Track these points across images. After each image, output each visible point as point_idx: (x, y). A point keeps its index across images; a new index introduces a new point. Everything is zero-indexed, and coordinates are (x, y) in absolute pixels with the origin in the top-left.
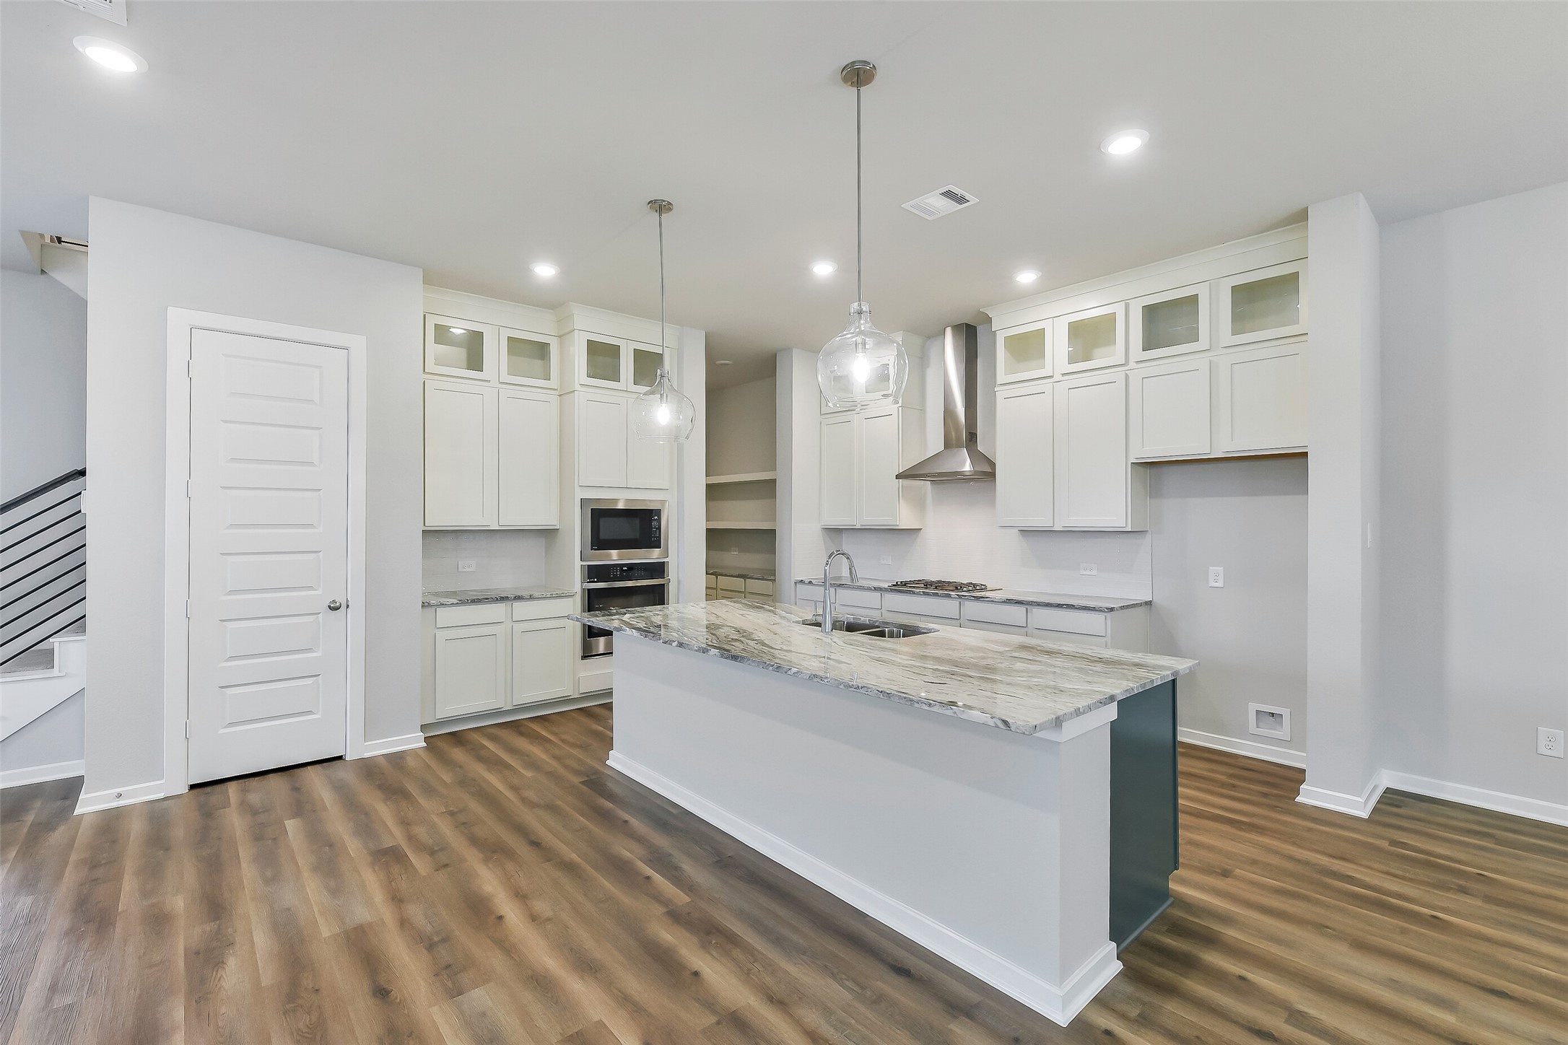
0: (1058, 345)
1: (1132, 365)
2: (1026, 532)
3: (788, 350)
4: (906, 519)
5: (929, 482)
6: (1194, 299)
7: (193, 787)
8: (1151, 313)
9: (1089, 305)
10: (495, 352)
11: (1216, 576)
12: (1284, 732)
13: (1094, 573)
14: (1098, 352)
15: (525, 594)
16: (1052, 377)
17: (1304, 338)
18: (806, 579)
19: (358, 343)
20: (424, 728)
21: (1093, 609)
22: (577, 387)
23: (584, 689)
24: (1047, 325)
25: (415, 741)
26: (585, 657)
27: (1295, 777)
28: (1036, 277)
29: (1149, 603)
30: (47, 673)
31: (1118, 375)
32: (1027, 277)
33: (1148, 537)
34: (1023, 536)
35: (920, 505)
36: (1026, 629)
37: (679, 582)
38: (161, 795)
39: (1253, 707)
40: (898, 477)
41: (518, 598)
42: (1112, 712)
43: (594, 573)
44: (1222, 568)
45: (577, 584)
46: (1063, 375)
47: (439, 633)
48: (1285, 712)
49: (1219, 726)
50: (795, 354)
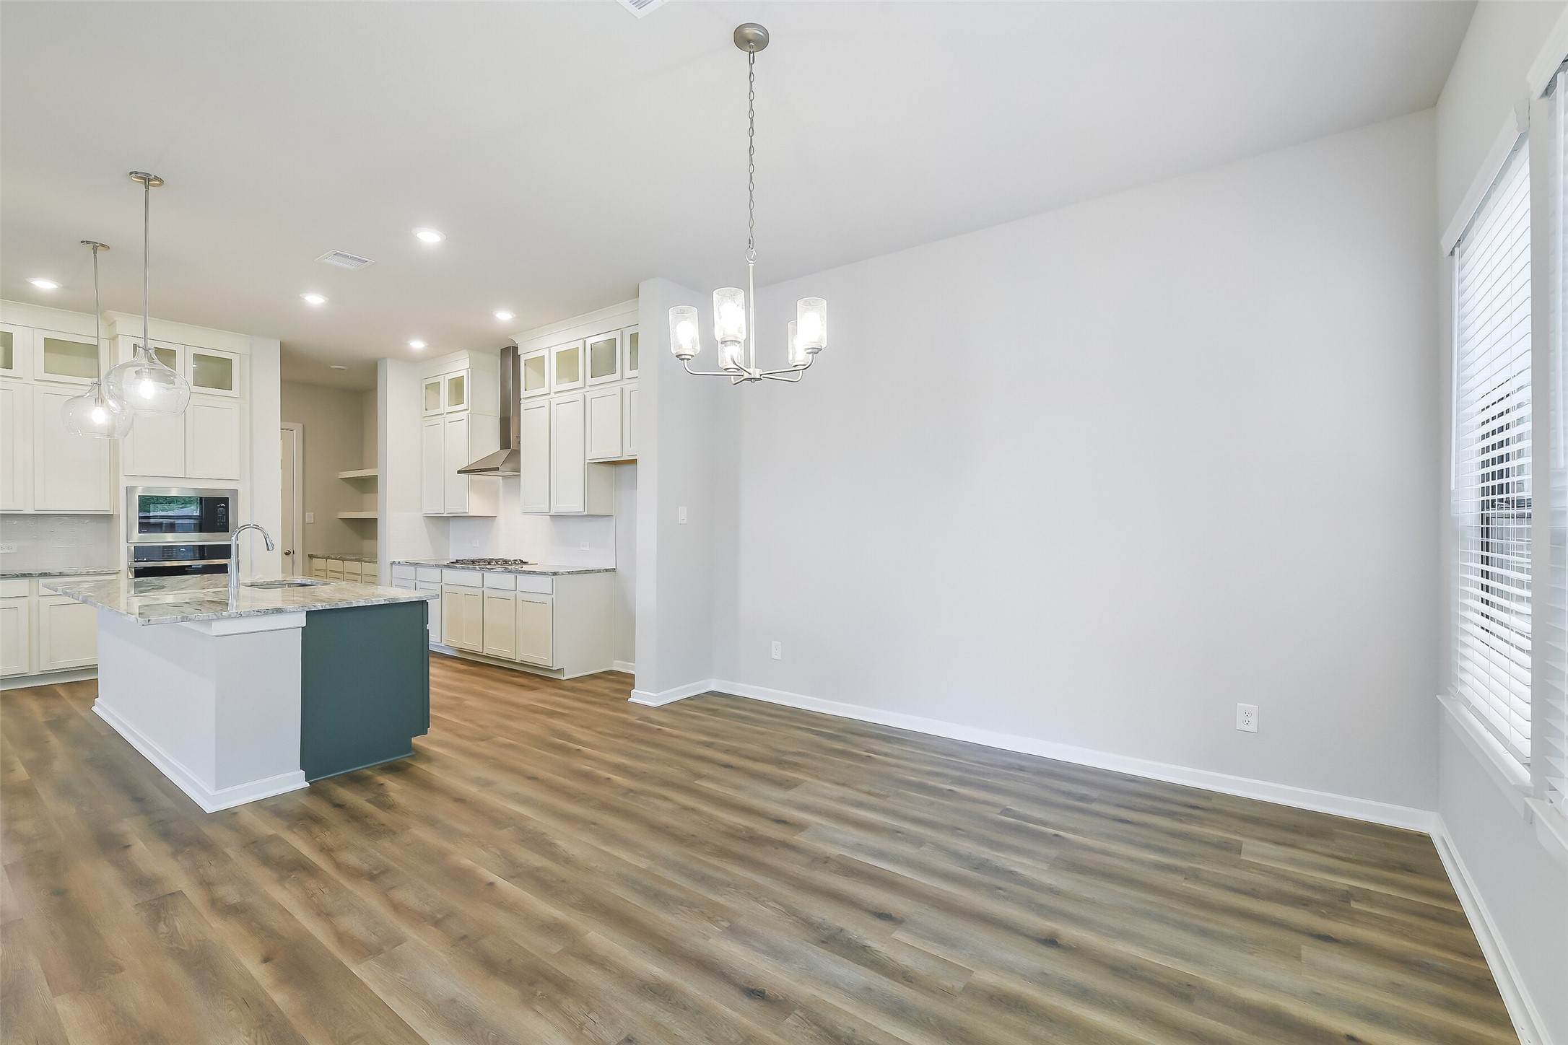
3: (384, 359)
4: (476, 506)
6: (614, 342)
9: (563, 340)
10: (27, 353)
13: (587, 549)
16: (549, 394)
24: (544, 354)
28: (511, 317)
29: (614, 570)
31: (580, 395)
33: (613, 521)
35: (494, 496)
36: (516, 592)
40: (459, 473)
42: (302, 621)
45: (122, 563)
46: (556, 393)
50: (390, 363)
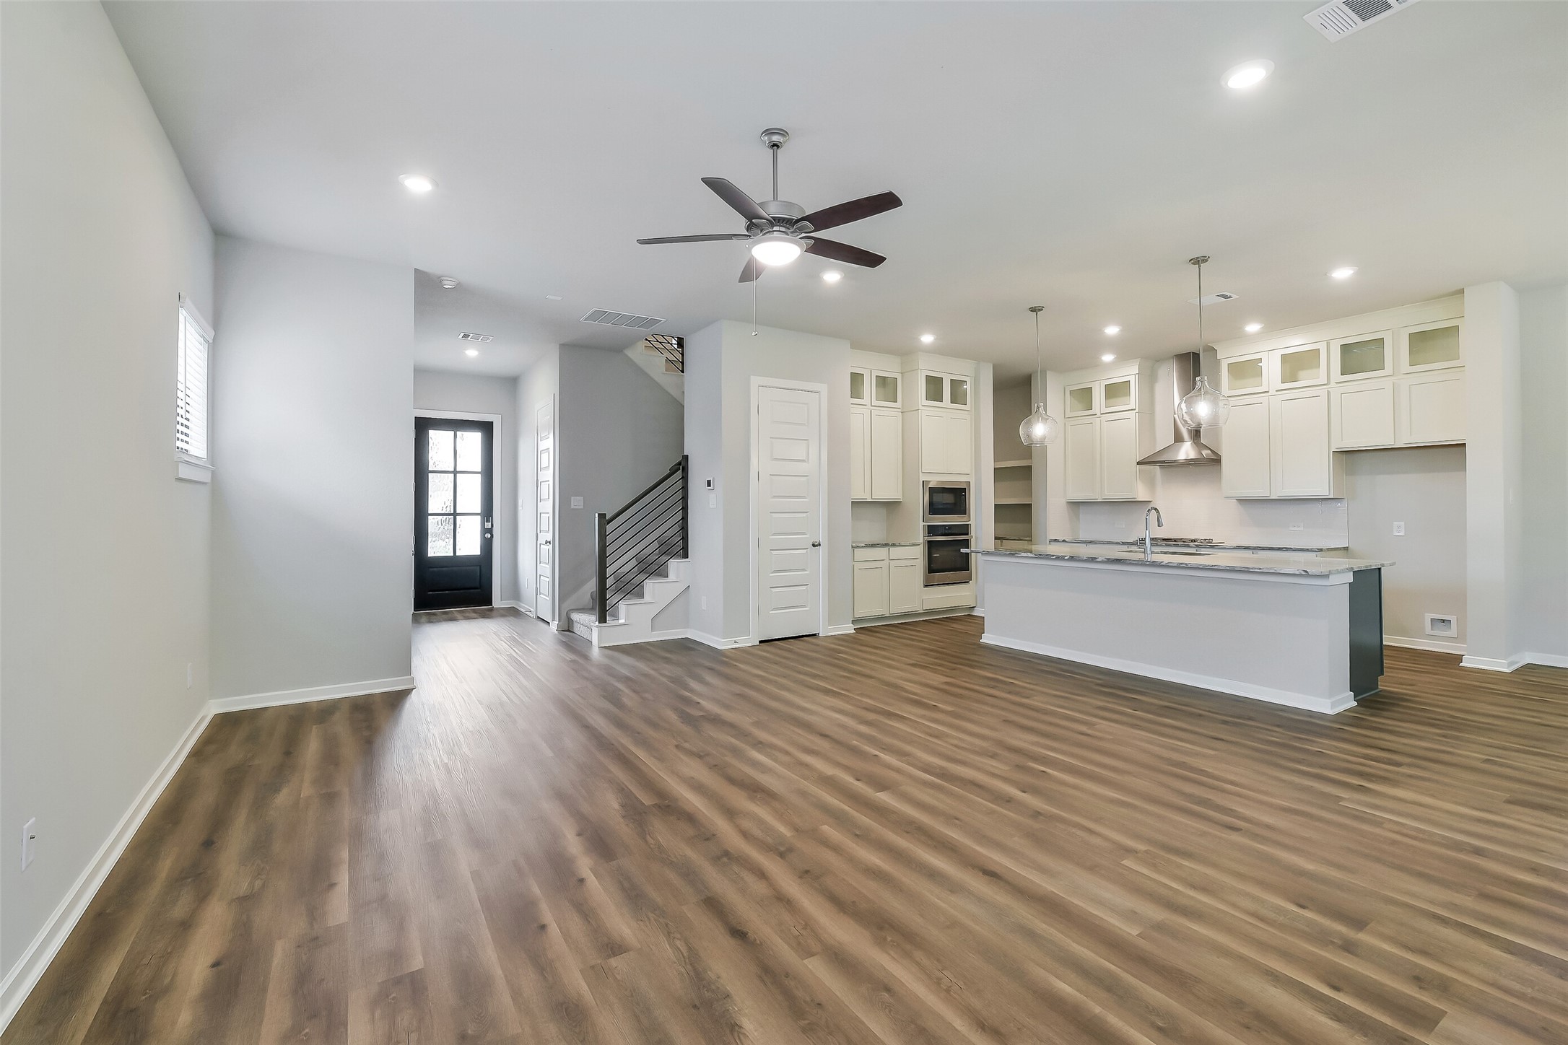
0: (1272, 368)
1: (1332, 384)
2: (1243, 501)
3: (1044, 373)
4: (1142, 495)
5: (1158, 467)
6: (1381, 341)
7: (761, 642)
8: (1346, 349)
9: (1297, 342)
10: (869, 387)
11: (1399, 529)
12: (1453, 632)
13: (1302, 529)
14: (1302, 374)
15: (897, 543)
16: (1268, 392)
17: (1462, 369)
18: (1061, 538)
19: (823, 388)
20: (854, 622)
21: (1307, 550)
22: (921, 407)
23: (928, 606)
24: (1264, 356)
25: (849, 629)
26: (926, 586)
27: (1459, 658)
28: (1260, 327)
29: (1346, 549)
30: (666, 580)
31: (1322, 392)
32: (1253, 328)
33: (1345, 503)
34: (1240, 504)
35: (1151, 483)
37: (977, 538)
38: (750, 644)
39: (1428, 617)
40: (1138, 463)
41: (894, 545)
42: (1349, 578)
43: (931, 530)
44: (1403, 523)
45: (920, 537)
46: (1276, 391)
47: (856, 564)
48: (1453, 618)
49: (1402, 632)
50: (1049, 375)
